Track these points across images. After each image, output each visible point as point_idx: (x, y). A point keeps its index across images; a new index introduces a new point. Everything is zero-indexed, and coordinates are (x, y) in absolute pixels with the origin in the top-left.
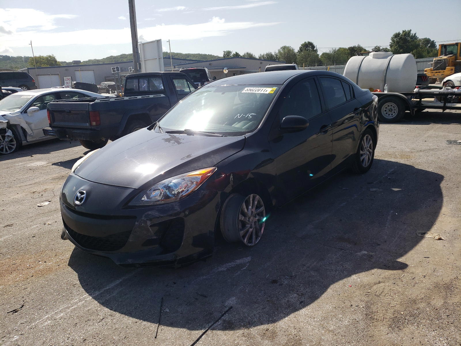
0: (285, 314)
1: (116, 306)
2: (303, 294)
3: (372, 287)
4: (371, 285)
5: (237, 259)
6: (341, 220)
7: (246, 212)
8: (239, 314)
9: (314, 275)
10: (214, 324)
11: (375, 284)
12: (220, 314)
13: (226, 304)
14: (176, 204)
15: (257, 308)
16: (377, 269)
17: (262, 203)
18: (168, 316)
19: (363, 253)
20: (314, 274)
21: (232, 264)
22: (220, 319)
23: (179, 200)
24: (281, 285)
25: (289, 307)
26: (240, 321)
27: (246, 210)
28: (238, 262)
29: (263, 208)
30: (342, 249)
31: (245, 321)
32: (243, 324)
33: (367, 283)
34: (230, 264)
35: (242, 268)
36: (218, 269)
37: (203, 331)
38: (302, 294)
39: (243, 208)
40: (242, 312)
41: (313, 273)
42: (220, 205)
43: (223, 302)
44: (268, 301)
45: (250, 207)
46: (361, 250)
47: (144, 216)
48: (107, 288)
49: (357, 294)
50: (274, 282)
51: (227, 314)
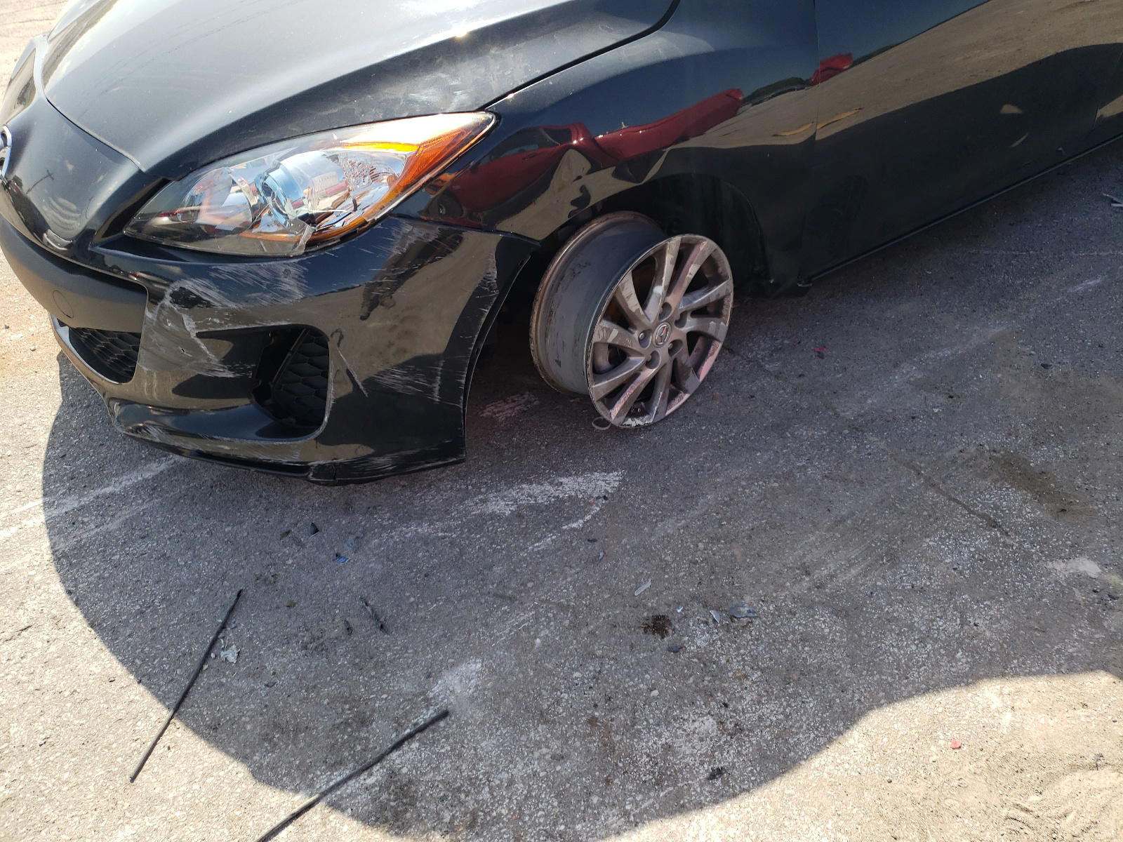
0: (626, 814)
1: (90, 583)
2: (742, 730)
3: (1053, 778)
4: (1057, 767)
5: (567, 473)
6: (1045, 366)
7: (634, 310)
8: (460, 756)
9: (824, 638)
10: (349, 778)
11: (1074, 768)
12: (394, 736)
13: (436, 689)
14: (289, 267)
15: (538, 745)
16: (1112, 680)
17: (725, 266)
18: (221, 685)
19: (1082, 569)
20: (827, 630)
21: (539, 492)
22: (378, 762)
23: (303, 251)
24: (676, 649)
25: (659, 783)
26: (442, 799)
27: (633, 303)
28: (570, 485)
29: (724, 289)
30: (993, 524)
31: (462, 803)
32: (447, 817)
33: (1042, 747)
34: (536, 489)
35: (569, 519)
36: (484, 501)
37: (300, 800)
38: (739, 728)
39: (622, 297)
40: (475, 749)
41: (824, 623)
42: (496, 293)
43: (429, 676)
44: (592, 721)
45: (659, 290)
46: (1076, 550)
47: (171, 295)
48: (108, 490)
49: (970, 798)
50: (658, 625)
51: (417, 745)
